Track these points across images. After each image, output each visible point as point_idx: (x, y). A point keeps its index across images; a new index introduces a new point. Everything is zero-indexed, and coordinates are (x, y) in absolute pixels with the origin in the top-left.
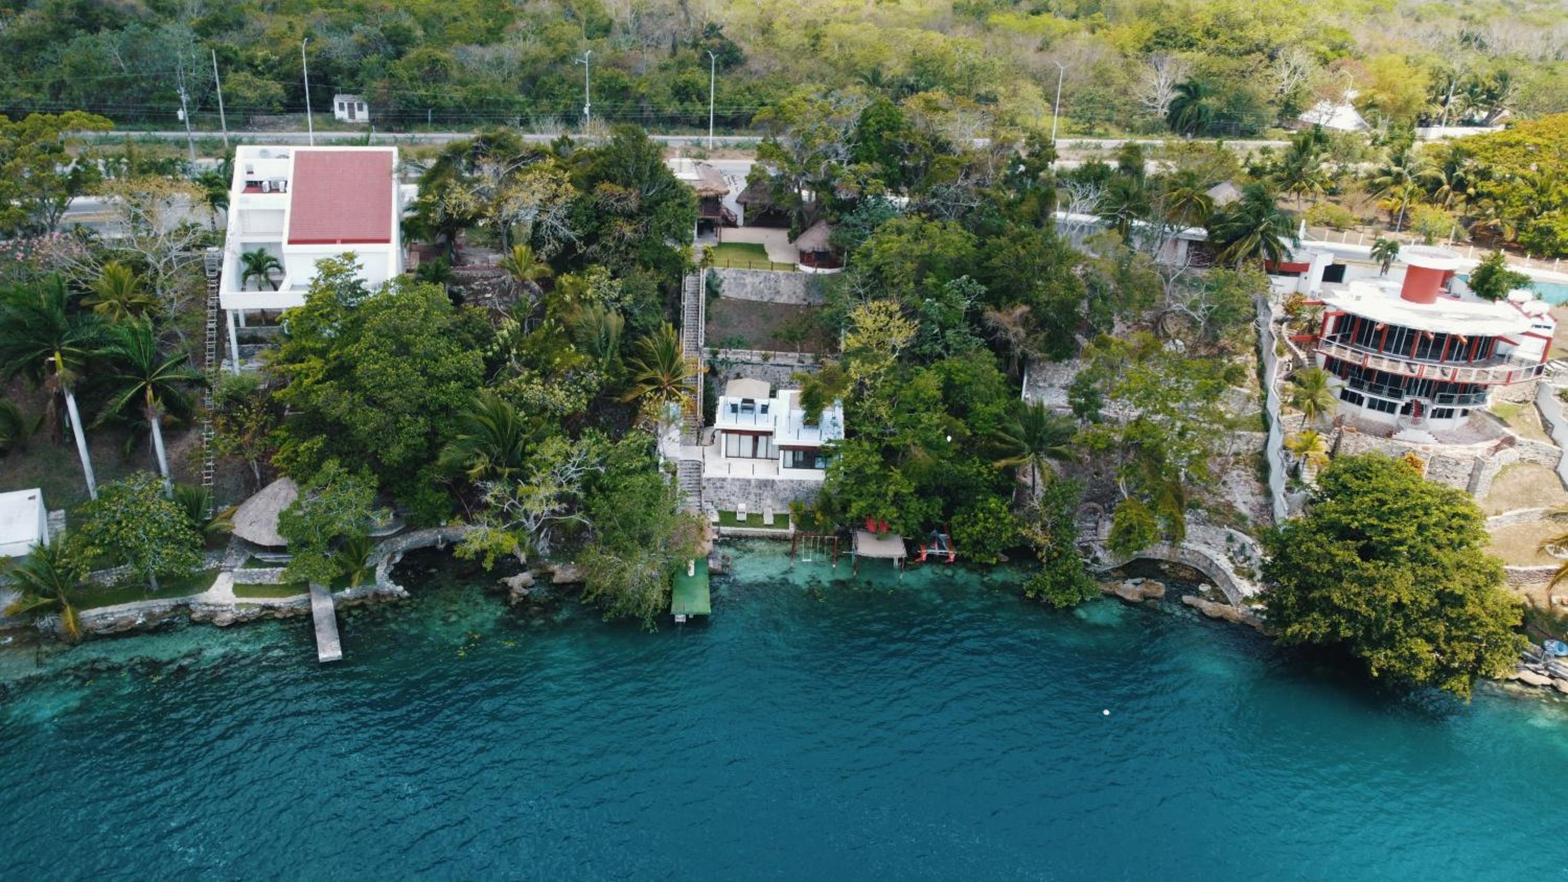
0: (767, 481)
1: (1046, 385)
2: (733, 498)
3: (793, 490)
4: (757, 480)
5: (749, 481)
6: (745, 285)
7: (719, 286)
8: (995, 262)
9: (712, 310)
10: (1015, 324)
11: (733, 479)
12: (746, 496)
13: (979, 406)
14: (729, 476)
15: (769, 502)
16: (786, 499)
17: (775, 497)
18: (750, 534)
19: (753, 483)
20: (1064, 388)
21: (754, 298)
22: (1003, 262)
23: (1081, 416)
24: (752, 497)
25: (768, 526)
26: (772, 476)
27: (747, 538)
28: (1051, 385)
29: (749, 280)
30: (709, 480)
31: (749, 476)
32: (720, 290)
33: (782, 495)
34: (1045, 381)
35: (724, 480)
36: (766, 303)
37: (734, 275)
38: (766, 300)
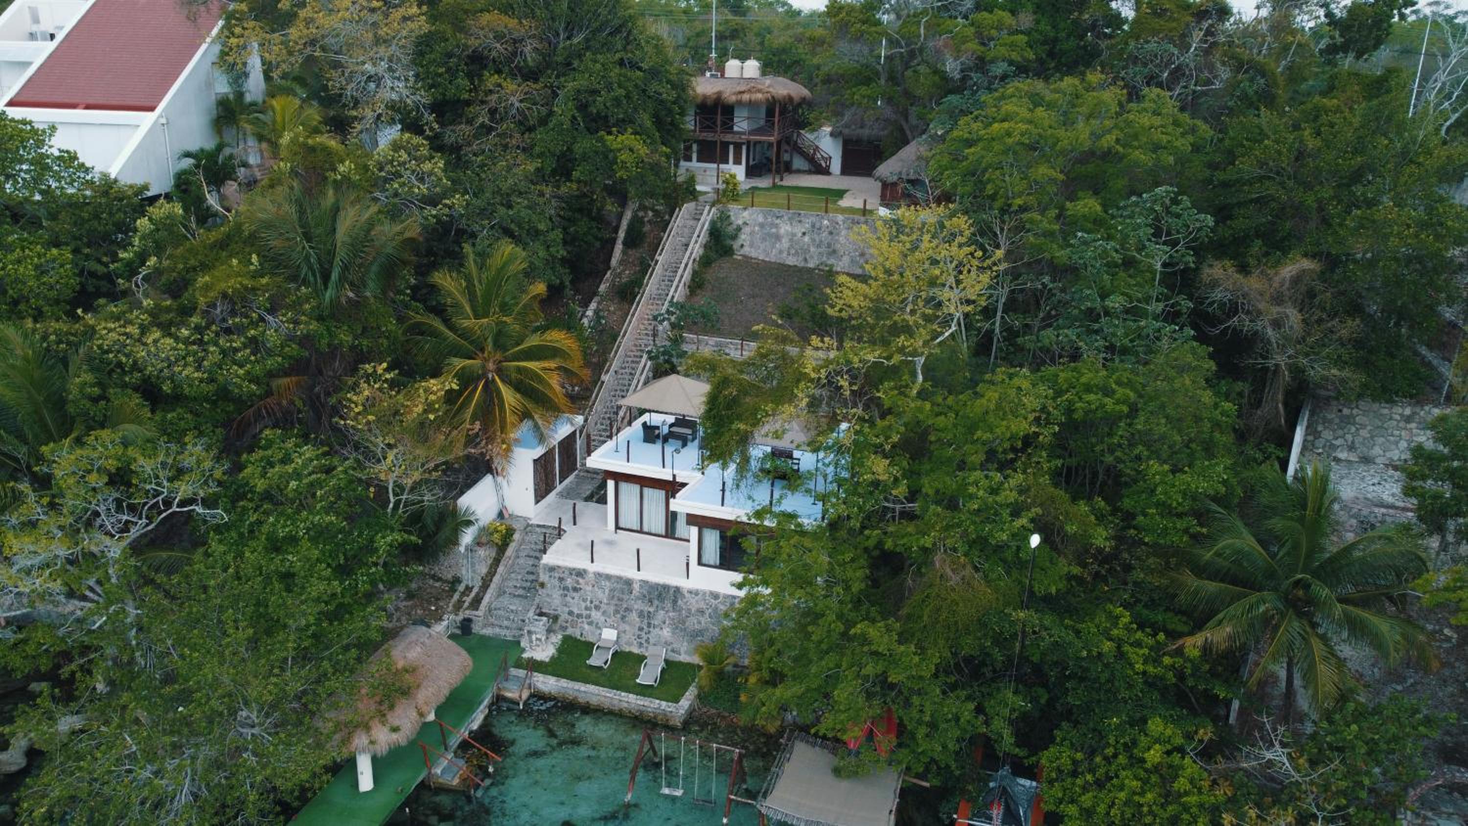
0: (666, 587)
1: (1353, 457)
2: (596, 615)
3: (716, 613)
4: (645, 583)
5: (629, 583)
6: (778, 238)
7: (735, 237)
8: (1246, 166)
9: (710, 275)
10: (1278, 299)
11: (598, 575)
12: (622, 613)
13: (1155, 468)
14: (592, 568)
15: (666, 633)
16: (700, 633)
17: (679, 626)
18: (594, 701)
19: (636, 587)
20: (1396, 468)
21: (791, 261)
22: (1262, 164)
23: (1440, 529)
24: (634, 616)
25: (644, 691)
26: (676, 580)
27: (587, 710)
28: (1367, 460)
29: (785, 228)
30: (552, 569)
31: (631, 573)
32: (736, 245)
33: (692, 623)
34: (1351, 448)
35: (581, 573)
36: (810, 271)
37: (761, 219)
38: (811, 265)
